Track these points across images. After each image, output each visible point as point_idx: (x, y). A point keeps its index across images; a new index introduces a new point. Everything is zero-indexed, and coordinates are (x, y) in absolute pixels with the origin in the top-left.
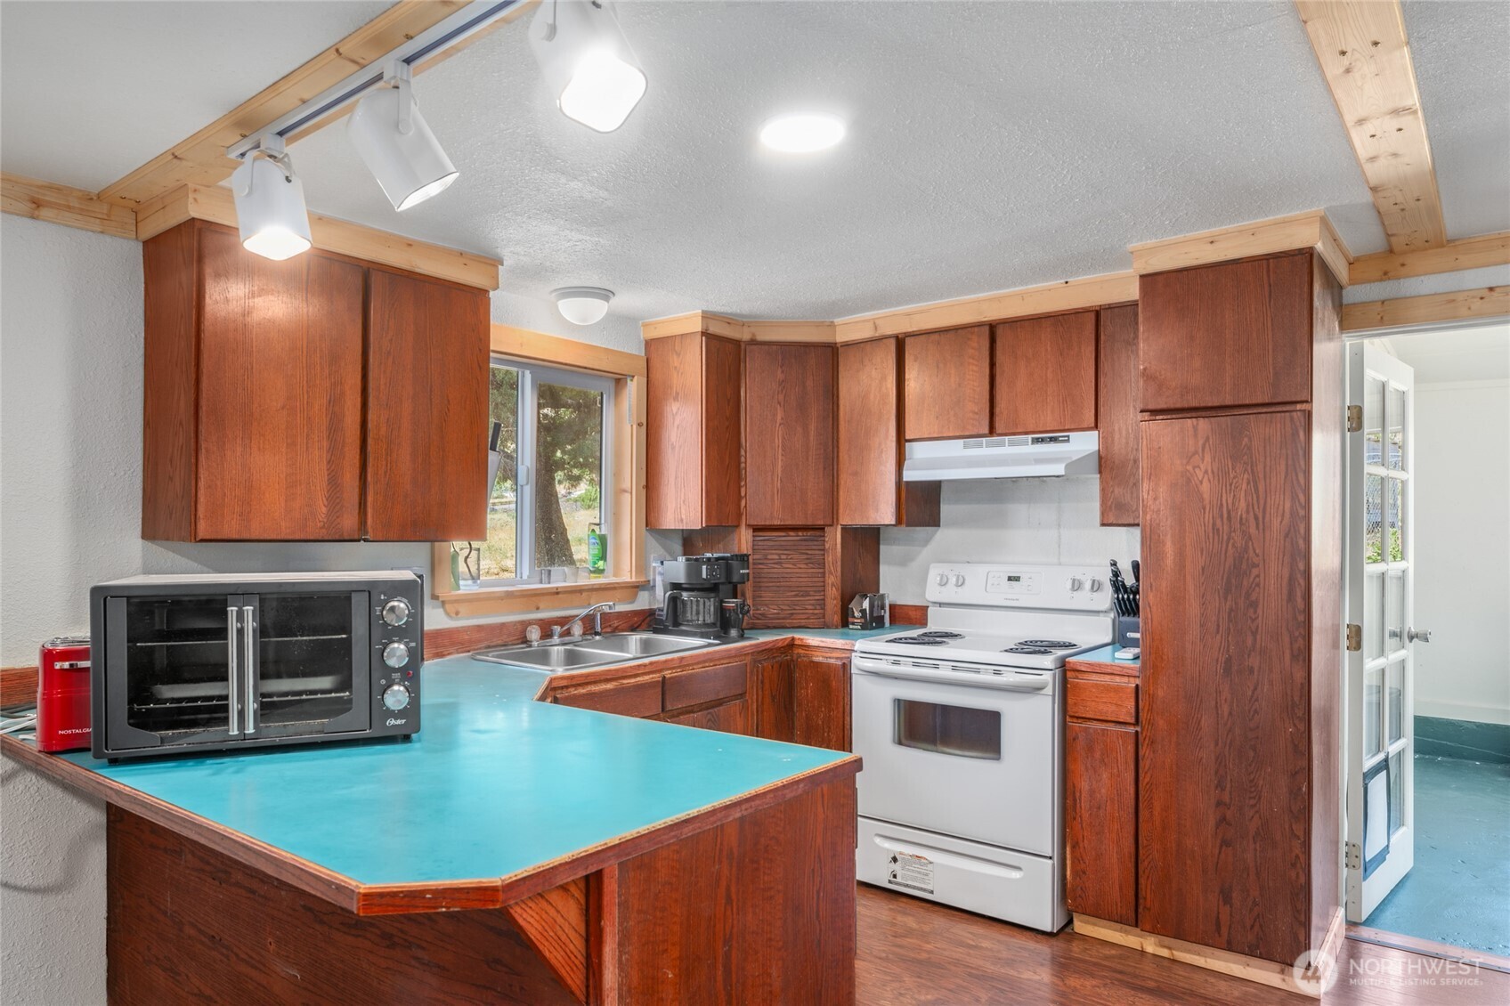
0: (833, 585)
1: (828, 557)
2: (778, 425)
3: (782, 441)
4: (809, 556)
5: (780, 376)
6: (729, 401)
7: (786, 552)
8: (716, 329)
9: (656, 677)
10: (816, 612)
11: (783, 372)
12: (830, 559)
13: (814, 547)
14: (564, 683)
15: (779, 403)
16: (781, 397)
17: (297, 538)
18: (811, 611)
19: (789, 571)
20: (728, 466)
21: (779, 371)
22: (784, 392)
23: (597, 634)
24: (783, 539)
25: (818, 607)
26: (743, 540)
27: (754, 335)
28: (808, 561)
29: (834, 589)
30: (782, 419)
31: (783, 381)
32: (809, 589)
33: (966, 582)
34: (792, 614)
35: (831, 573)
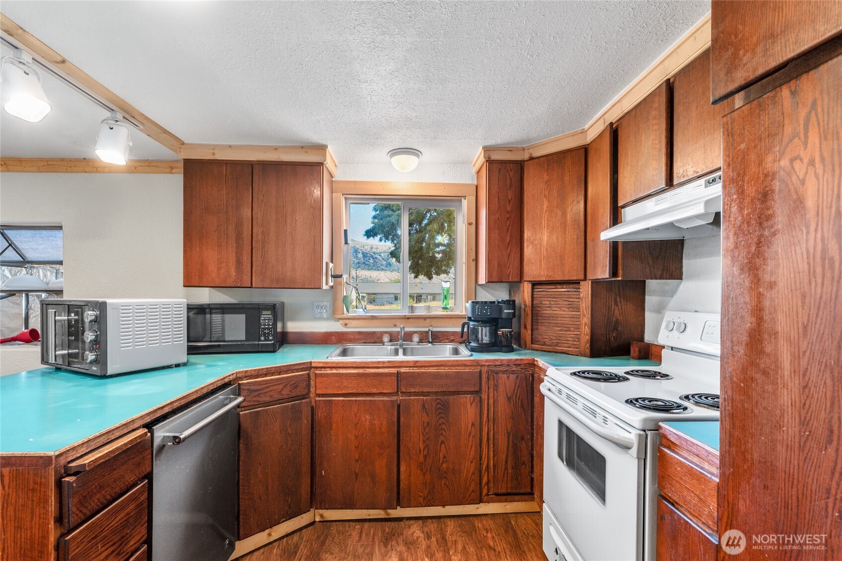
0: (585, 324)
1: (582, 303)
2: (544, 211)
3: (547, 223)
4: (570, 303)
5: (546, 177)
6: (510, 201)
7: (554, 299)
8: (496, 156)
9: (394, 370)
10: (575, 343)
11: (548, 175)
12: (584, 305)
13: (574, 296)
14: (321, 365)
15: (545, 196)
16: (547, 193)
17: (222, 286)
18: (571, 342)
19: (556, 312)
20: (509, 243)
21: (546, 174)
22: (549, 188)
23: (429, 342)
24: (553, 290)
25: (576, 340)
26: (525, 293)
27: (531, 154)
28: (570, 306)
29: (586, 327)
30: (547, 207)
31: (548, 181)
32: (571, 326)
33: (687, 329)
34: (558, 343)
35: (584, 315)
